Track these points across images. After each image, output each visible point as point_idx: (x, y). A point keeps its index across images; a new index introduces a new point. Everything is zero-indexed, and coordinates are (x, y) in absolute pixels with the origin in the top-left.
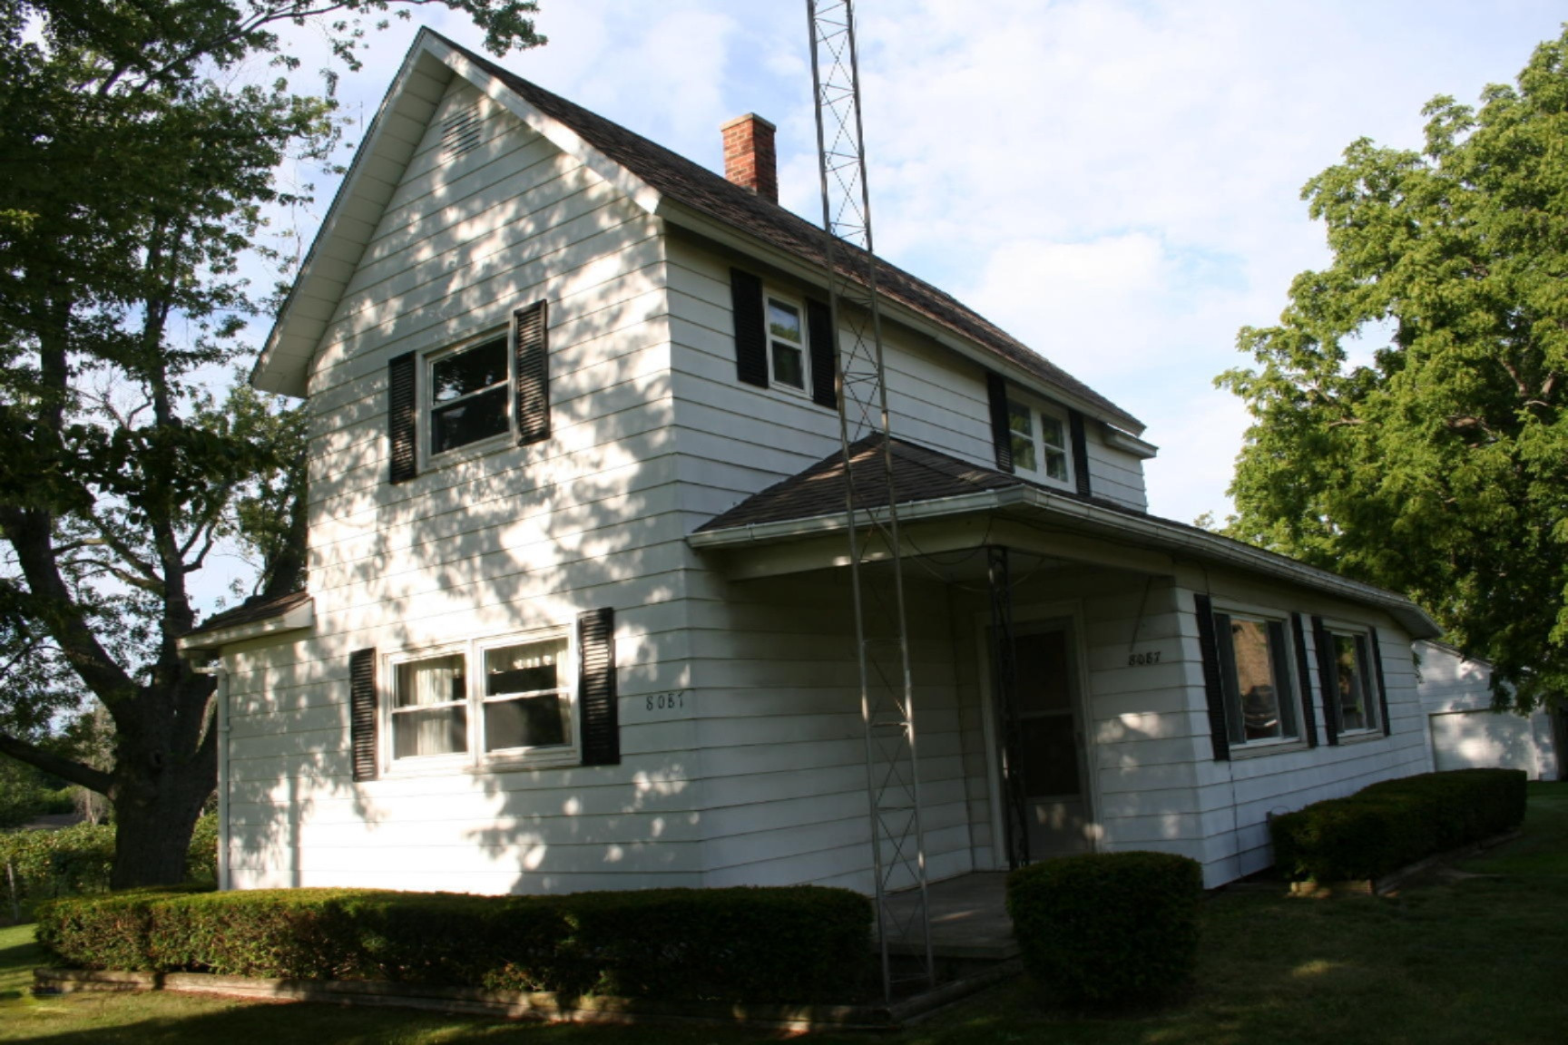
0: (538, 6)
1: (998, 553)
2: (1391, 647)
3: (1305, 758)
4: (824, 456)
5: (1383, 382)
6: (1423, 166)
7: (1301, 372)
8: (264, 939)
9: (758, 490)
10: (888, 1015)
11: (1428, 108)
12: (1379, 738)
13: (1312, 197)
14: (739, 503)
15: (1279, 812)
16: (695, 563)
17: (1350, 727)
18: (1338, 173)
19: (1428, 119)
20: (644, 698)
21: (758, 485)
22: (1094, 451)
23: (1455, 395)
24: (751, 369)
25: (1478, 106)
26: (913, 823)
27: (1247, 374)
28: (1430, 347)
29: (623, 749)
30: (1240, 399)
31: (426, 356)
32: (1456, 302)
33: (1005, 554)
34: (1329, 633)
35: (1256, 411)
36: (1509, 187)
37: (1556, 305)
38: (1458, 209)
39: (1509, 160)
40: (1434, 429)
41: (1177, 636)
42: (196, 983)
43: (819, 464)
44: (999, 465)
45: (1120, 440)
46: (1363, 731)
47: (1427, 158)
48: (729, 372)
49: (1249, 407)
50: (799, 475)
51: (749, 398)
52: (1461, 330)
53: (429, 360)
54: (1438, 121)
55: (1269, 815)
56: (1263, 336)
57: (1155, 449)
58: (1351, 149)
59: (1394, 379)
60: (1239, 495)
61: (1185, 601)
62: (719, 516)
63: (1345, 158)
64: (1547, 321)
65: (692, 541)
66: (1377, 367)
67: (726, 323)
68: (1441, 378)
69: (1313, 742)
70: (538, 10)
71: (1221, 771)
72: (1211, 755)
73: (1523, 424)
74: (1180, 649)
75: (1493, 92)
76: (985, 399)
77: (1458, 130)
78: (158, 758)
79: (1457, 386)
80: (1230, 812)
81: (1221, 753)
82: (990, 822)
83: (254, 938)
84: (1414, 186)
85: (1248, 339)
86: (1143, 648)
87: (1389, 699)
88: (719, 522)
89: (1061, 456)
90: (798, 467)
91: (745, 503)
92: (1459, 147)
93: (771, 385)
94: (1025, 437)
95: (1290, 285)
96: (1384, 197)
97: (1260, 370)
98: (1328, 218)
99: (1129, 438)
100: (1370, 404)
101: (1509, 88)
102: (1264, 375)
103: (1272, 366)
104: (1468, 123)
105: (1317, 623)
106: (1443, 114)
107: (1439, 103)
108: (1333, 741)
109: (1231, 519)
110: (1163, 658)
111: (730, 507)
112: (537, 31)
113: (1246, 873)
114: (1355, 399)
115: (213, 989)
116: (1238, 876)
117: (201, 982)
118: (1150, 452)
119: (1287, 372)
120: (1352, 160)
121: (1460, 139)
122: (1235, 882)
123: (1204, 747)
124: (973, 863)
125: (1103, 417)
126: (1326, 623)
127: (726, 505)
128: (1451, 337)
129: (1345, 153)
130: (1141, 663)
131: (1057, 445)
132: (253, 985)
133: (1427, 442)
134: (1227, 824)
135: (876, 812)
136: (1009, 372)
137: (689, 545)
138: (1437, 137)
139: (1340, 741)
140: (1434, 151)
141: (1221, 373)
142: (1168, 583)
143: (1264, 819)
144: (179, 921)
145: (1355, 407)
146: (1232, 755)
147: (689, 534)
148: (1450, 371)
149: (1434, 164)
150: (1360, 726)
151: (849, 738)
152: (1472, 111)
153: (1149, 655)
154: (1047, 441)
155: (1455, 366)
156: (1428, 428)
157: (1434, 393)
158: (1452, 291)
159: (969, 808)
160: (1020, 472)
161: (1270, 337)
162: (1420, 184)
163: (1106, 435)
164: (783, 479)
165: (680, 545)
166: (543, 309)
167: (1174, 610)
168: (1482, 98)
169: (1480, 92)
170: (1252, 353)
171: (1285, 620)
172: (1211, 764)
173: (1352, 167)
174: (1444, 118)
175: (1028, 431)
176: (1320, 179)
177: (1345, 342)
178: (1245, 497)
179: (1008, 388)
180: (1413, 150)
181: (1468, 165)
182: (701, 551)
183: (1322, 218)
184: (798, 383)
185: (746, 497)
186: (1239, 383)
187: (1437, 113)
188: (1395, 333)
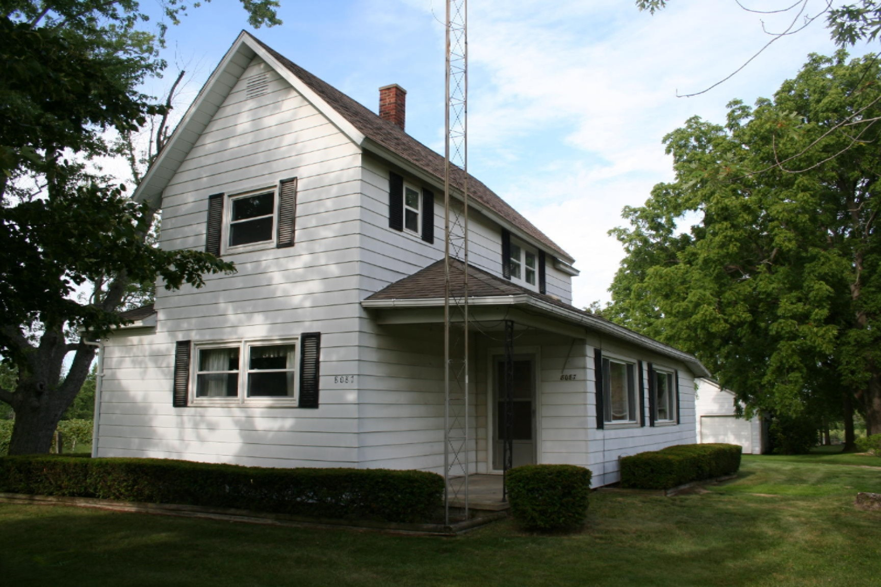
0: (279, 4)
1: (509, 324)
2: (684, 380)
3: (638, 431)
4: (425, 266)
5: (694, 243)
6: (724, 134)
7: (654, 232)
8: (131, 481)
9: (394, 281)
10: (450, 529)
11: (730, 105)
12: (674, 425)
13: (668, 143)
14: (385, 286)
15: (624, 456)
16: (364, 315)
17: (660, 419)
18: (682, 132)
19: (729, 110)
20: (334, 377)
21: (394, 279)
22: (549, 271)
23: (728, 255)
24: (395, 223)
25: (754, 108)
26: (464, 446)
27: (625, 231)
28: (719, 229)
29: (321, 401)
30: (621, 243)
31: (230, 196)
32: (734, 209)
33: (512, 324)
34: (655, 371)
35: (628, 250)
36: (764, 153)
37: (781, 215)
38: (739, 159)
39: (766, 140)
40: (716, 271)
41: (585, 368)
42: (87, 503)
43: (421, 270)
44: (504, 276)
45: (562, 266)
46: (667, 421)
47: (727, 130)
48: (385, 223)
49: (625, 248)
50: (413, 275)
51: (394, 236)
52: (735, 223)
53: (231, 198)
54: (733, 111)
55: (619, 457)
56: (635, 211)
57: (578, 271)
58: (689, 121)
59: (698, 243)
60: (614, 292)
61: (590, 352)
62: (376, 293)
63: (686, 125)
64: (776, 223)
65: (363, 304)
66: (691, 234)
67: (385, 199)
68: (722, 246)
69: (643, 424)
70: (279, 6)
71: (600, 434)
72: (595, 426)
73: (759, 273)
74: (585, 374)
75: (761, 101)
76: (500, 242)
77: (743, 118)
78: (41, 386)
79: (730, 251)
80: (601, 454)
81: (600, 426)
82: (486, 450)
83: (125, 481)
84: (719, 144)
85: (627, 212)
86: (568, 372)
87: (681, 406)
88: (375, 296)
89: (533, 272)
90: (413, 271)
91: (388, 287)
92: (743, 126)
93: (404, 230)
94: (517, 262)
95: (652, 189)
96: (704, 147)
97: (632, 229)
98: (675, 155)
99: (566, 266)
100: (686, 253)
101: (769, 100)
102: (634, 232)
103: (638, 227)
104: (747, 115)
105: (650, 366)
106: (736, 109)
107: (736, 102)
108: (652, 424)
109: (608, 303)
110: (578, 378)
111: (382, 288)
112: (278, 17)
113: (607, 483)
114: (679, 249)
115: (98, 506)
116: (602, 485)
117: (91, 502)
118: (576, 272)
119: (646, 232)
120: (690, 126)
121: (743, 122)
122: (602, 487)
123: (593, 422)
124: (477, 469)
125: (556, 255)
126: (654, 366)
127: (379, 287)
128: (729, 226)
129: (686, 123)
130: (566, 379)
131: (531, 266)
132: (122, 504)
133: (712, 278)
134: (600, 460)
135: (447, 440)
136: (513, 230)
137: (362, 306)
138: (733, 120)
139: (656, 425)
140: (730, 126)
141: (612, 228)
142: (583, 342)
143: (617, 459)
144: (82, 470)
145: (679, 254)
146: (605, 427)
147: (362, 301)
148: (727, 243)
149: (730, 134)
150: (665, 418)
151: (426, 404)
152: (751, 109)
153: (570, 376)
154: (527, 264)
155: (730, 241)
156: (714, 271)
157: (718, 253)
158: (732, 202)
159: (477, 443)
160: (514, 280)
161: (639, 213)
162: (722, 143)
163: (555, 262)
164: (406, 277)
165: (357, 305)
166: (295, 182)
167: (585, 356)
168: (756, 104)
169: (755, 100)
170: (629, 220)
171: (634, 363)
172: (595, 430)
173: (689, 130)
174: (738, 110)
175: (519, 259)
176: (672, 135)
177: (676, 220)
178: (617, 293)
179: (512, 237)
180: (720, 125)
181: (746, 138)
182: (367, 309)
183: (672, 154)
184: (416, 230)
185: (388, 284)
186: (620, 234)
187: (734, 107)
188: (702, 219)
